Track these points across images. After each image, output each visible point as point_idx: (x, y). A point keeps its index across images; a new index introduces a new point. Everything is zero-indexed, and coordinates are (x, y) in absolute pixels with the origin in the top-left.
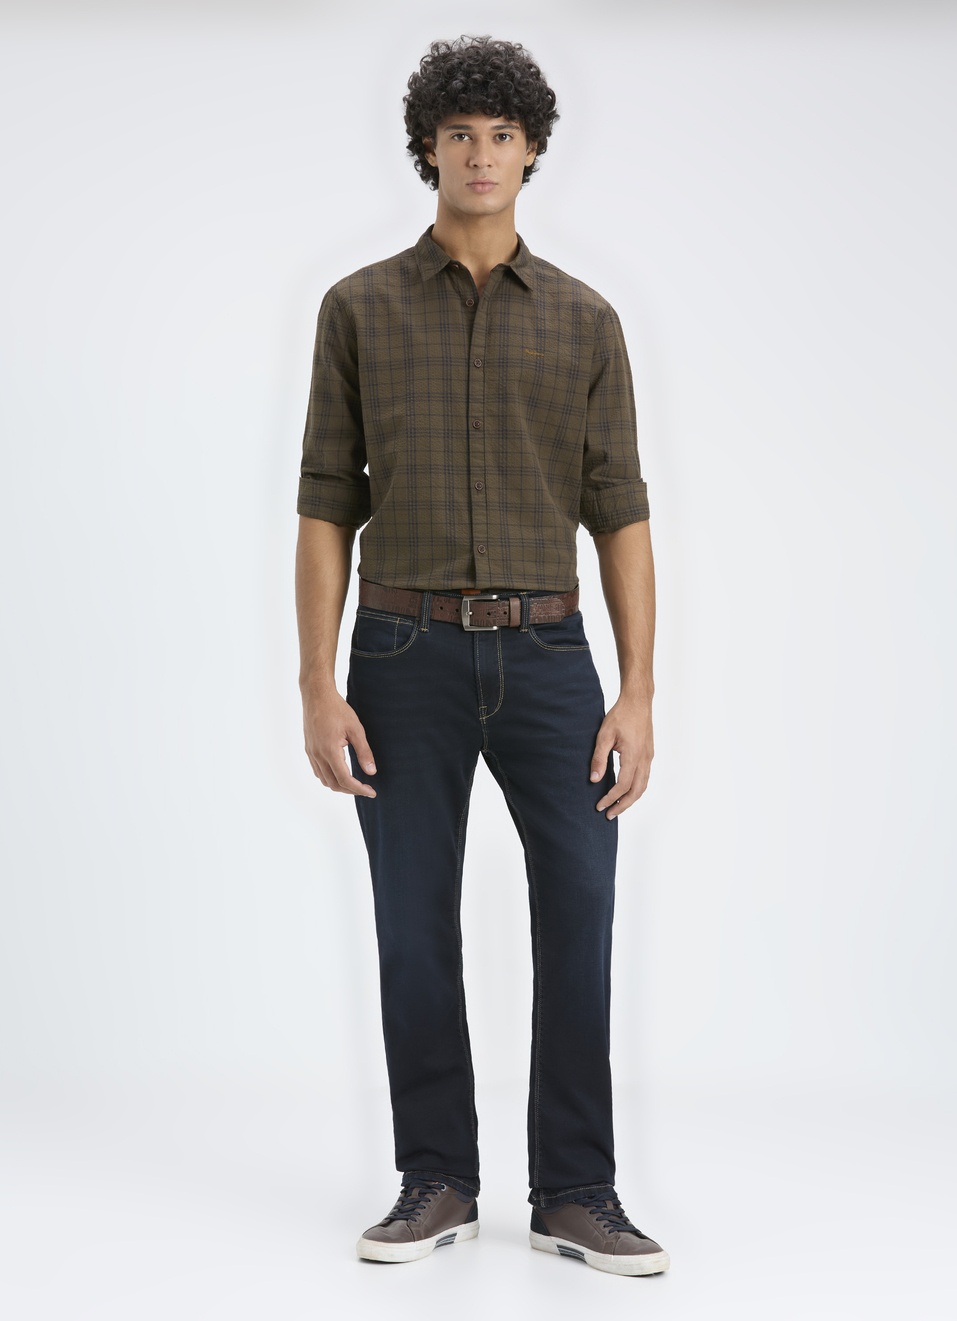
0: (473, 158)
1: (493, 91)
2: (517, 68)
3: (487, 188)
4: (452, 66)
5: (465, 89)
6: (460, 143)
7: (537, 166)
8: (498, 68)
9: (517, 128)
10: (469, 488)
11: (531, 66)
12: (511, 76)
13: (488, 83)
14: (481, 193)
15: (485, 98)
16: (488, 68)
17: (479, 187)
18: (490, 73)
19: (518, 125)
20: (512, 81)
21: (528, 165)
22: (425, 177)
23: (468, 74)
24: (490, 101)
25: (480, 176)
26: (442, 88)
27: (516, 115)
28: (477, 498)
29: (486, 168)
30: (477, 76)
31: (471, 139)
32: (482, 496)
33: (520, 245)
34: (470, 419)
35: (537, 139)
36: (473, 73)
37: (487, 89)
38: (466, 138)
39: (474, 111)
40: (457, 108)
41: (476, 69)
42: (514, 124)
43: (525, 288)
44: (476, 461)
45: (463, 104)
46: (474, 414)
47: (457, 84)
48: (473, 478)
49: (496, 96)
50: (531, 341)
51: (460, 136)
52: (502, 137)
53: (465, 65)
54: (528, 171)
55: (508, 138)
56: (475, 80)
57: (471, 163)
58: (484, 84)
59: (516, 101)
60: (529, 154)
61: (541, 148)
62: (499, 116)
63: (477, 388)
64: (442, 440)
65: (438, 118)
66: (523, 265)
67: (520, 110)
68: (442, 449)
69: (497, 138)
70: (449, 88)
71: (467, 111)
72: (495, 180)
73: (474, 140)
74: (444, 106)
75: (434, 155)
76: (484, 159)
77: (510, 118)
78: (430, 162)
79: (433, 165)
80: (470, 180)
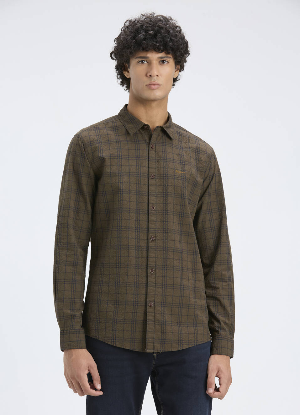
0: (149, 72)
1: (159, 40)
2: (170, 28)
3: (156, 86)
4: (138, 27)
5: (145, 39)
6: (143, 65)
7: (179, 77)
8: (161, 28)
9: (170, 58)
10: (148, 239)
11: (177, 27)
12: (168, 32)
13: (156, 35)
14: (153, 89)
15: (155, 43)
16: (156, 28)
17: (153, 86)
18: (157, 30)
19: (171, 56)
20: (169, 34)
21: (175, 77)
22: (122, 84)
23: (146, 31)
24: (158, 44)
25: (153, 80)
26: (134, 38)
27: (171, 51)
28: (151, 244)
29: (156, 77)
30: (151, 32)
31: (148, 63)
32: (154, 243)
33: (169, 117)
34: (150, 204)
35: (180, 64)
36: (149, 30)
37: (156, 38)
38: (145, 62)
39: (150, 49)
40: (141, 48)
41: (150, 29)
42: (169, 56)
43: (170, 138)
44: (152, 226)
45: (144, 46)
46: (151, 202)
47: (141, 36)
48: (150, 234)
49: (161, 42)
50: (178, 166)
51: (142, 62)
52: (163, 62)
53: (145, 27)
54: (175, 80)
55: (166, 62)
56: (150, 34)
57: (148, 75)
58: (155, 36)
59: (170, 44)
60: (175, 72)
61: (181, 68)
62: (162, 52)
63: (152, 188)
64: (135, 215)
65: (131, 53)
66: (169, 127)
67: (172, 49)
68: (135, 219)
69: (161, 62)
70: (137, 38)
71: (146, 50)
72: (160, 83)
73: (150, 63)
74: (134, 47)
75: (128, 72)
76: (155, 72)
77: (168, 53)
78: (126, 75)
79: (128, 77)
80: (148, 83)
